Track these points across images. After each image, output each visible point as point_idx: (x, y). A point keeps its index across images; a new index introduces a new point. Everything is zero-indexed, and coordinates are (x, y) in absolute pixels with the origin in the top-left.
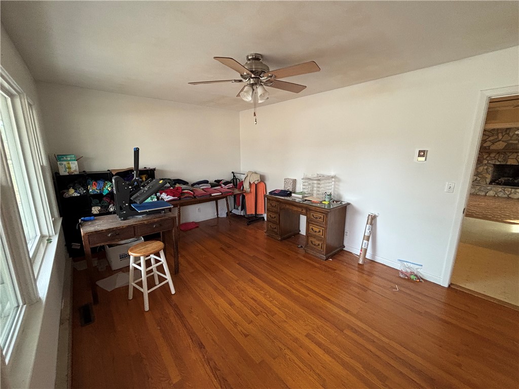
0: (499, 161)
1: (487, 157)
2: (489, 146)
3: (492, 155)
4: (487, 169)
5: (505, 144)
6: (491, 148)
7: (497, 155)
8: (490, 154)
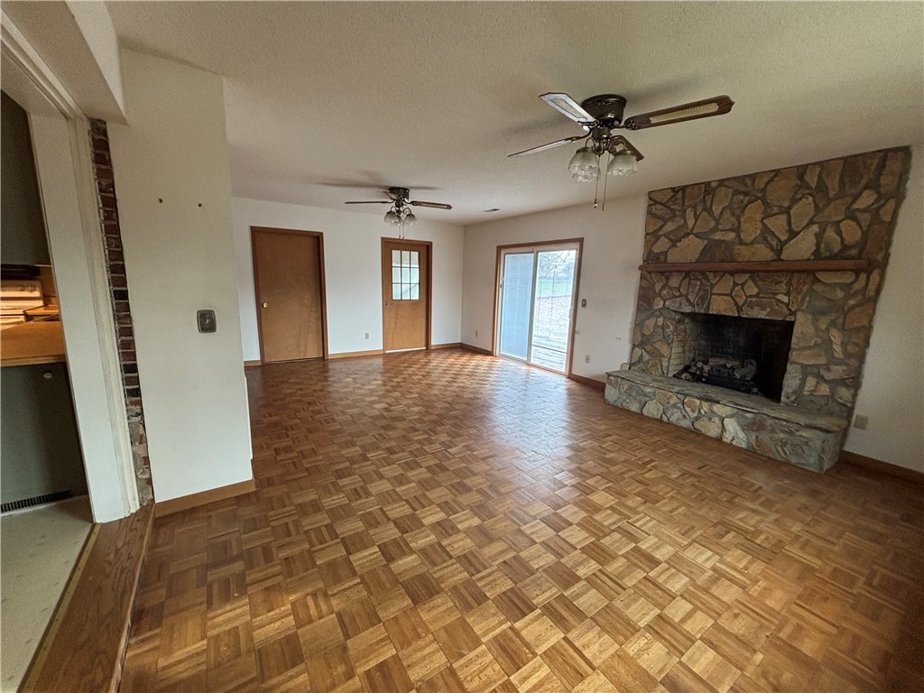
0: (688, 300)
1: (663, 288)
2: (665, 253)
3: (674, 282)
4: (663, 327)
5: (701, 244)
6: (671, 258)
7: (687, 281)
8: (667, 279)
